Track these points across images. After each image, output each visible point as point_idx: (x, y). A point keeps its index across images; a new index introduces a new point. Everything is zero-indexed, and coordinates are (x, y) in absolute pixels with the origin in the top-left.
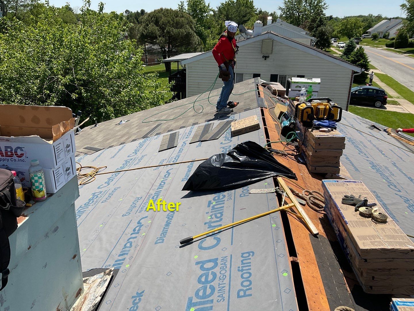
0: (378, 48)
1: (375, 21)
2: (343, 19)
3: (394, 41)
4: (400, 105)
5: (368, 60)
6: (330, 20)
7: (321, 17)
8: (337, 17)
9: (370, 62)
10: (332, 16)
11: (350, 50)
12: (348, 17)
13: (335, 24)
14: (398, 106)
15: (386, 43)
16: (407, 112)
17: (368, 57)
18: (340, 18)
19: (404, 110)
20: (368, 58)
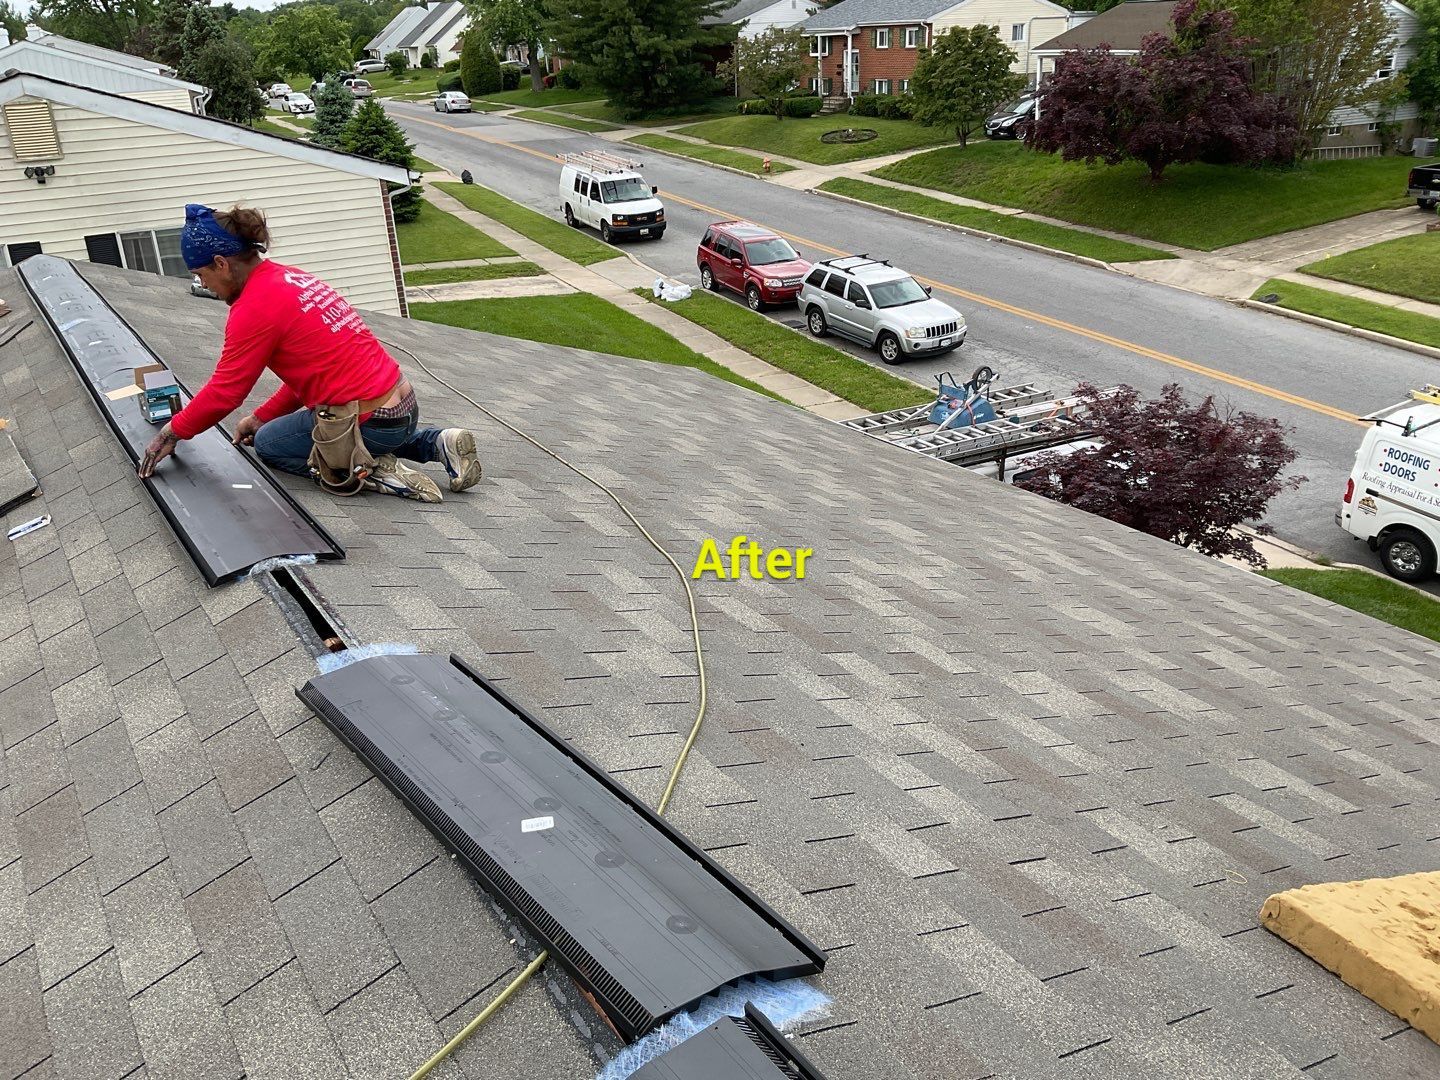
0: (420, 102)
1: (380, 14)
2: (273, 14)
3: (458, 73)
4: (545, 273)
5: (408, 144)
6: (228, 20)
7: (195, 9)
8: (249, 8)
9: (413, 147)
10: (231, 5)
11: (336, 115)
12: (289, 5)
13: (253, 30)
14: (541, 277)
15: (435, 82)
16: (573, 291)
17: (404, 133)
18: (262, 11)
19: (561, 287)
20: (405, 136)
